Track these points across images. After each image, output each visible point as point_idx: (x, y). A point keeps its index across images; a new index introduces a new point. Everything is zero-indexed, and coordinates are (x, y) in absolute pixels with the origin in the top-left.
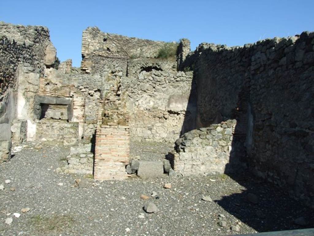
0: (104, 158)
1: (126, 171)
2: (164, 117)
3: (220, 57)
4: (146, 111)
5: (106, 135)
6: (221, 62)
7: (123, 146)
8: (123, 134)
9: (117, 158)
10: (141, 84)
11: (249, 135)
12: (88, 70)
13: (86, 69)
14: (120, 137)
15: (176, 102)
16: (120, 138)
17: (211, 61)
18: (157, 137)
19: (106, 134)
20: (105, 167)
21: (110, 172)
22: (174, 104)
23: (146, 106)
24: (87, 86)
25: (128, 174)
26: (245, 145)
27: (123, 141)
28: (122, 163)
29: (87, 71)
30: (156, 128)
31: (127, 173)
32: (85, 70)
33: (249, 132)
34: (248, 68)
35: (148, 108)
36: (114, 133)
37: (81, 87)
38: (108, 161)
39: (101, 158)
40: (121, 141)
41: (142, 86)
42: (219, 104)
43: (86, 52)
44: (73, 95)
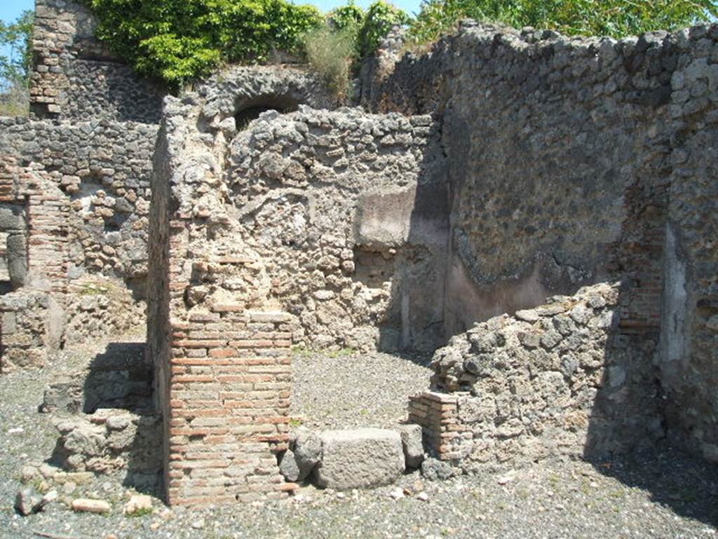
0: (202, 430)
1: (281, 473)
2: (341, 267)
3: (543, 70)
4: (281, 249)
5: (208, 348)
6: (548, 87)
7: (270, 385)
8: (270, 342)
9: (249, 429)
10: (263, 157)
11: (671, 328)
12: (54, 103)
13: (51, 100)
14: (258, 354)
15: (381, 218)
16: (258, 358)
17: (503, 79)
18: (320, 336)
19: (208, 343)
20: (209, 463)
21: (225, 479)
22: (375, 222)
23: (280, 232)
24: (57, 162)
25: (287, 480)
26: (656, 361)
27: (267, 369)
28: (266, 445)
29: (51, 108)
30: (317, 305)
31: (282, 478)
32: (45, 105)
33: (671, 319)
34: (660, 111)
35: (289, 238)
36: (237, 340)
38: (216, 442)
39: (192, 432)
40: (260, 369)
41: (267, 162)
42: (543, 224)
43: (50, 43)
44: (27, 196)
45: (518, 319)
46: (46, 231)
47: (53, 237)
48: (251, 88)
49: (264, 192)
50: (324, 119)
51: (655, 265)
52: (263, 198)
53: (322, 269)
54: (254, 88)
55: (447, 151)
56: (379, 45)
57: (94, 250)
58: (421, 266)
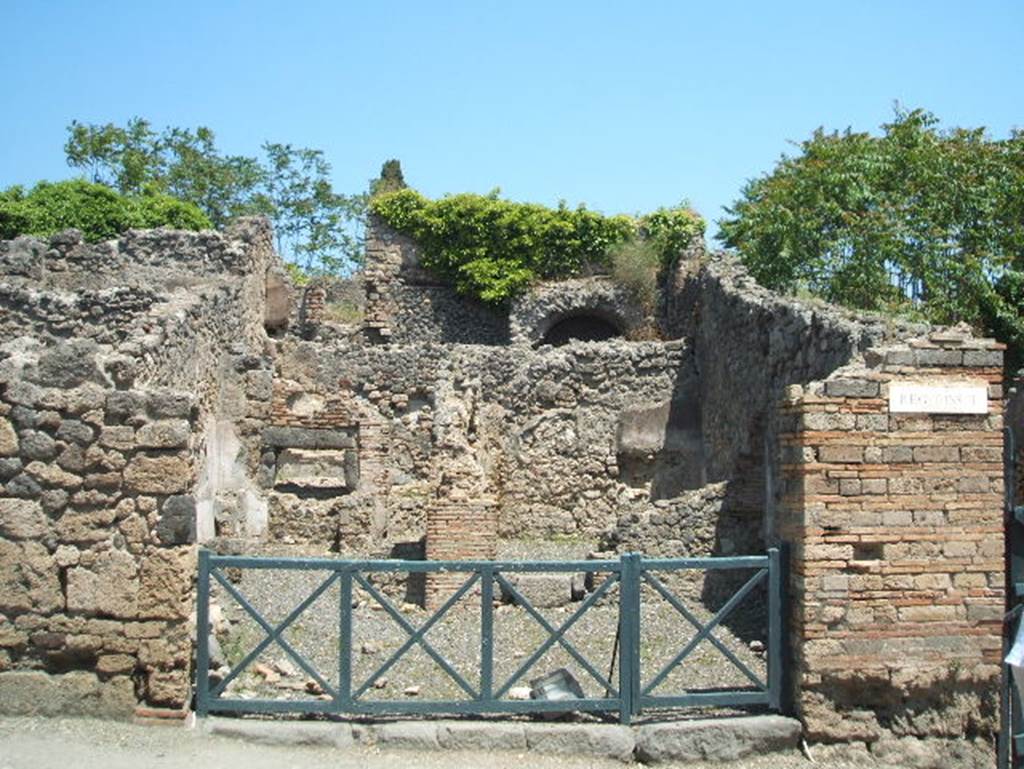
2: (607, 471)
4: (555, 458)
5: (447, 521)
8: (483, 518)
10: (538, 384)
11: (767, 512)
12: (385, 327)
13: (383, 324)
15: (640, 430)
19: (447, 517)
20: (448, 586)
22: (634, 434)
23: (554, 444)
24: (387, 382)
25: (495, 600)
29: (383, 332)
30: (587, 503)
32: (377, 329)
35: (561, 448)
37: (367, 386)
41: (542, 388)
43: (379, 273)
44: (358, 423)
45: (656, 506)
46: (372, 449)
47: (376, 453)
48: (562, 304)
49: (541, 413)
50: (589, 350)
51: (757, 469)
52: (540, 417)
53: (591, 473)
54: (565, 303)
55: (699, 370)
56: (680, 257)
57: (422, 459)
58: (676, 468)
